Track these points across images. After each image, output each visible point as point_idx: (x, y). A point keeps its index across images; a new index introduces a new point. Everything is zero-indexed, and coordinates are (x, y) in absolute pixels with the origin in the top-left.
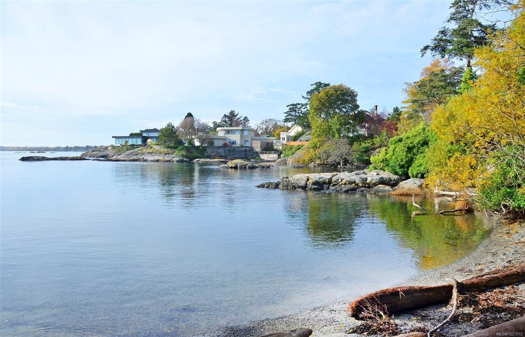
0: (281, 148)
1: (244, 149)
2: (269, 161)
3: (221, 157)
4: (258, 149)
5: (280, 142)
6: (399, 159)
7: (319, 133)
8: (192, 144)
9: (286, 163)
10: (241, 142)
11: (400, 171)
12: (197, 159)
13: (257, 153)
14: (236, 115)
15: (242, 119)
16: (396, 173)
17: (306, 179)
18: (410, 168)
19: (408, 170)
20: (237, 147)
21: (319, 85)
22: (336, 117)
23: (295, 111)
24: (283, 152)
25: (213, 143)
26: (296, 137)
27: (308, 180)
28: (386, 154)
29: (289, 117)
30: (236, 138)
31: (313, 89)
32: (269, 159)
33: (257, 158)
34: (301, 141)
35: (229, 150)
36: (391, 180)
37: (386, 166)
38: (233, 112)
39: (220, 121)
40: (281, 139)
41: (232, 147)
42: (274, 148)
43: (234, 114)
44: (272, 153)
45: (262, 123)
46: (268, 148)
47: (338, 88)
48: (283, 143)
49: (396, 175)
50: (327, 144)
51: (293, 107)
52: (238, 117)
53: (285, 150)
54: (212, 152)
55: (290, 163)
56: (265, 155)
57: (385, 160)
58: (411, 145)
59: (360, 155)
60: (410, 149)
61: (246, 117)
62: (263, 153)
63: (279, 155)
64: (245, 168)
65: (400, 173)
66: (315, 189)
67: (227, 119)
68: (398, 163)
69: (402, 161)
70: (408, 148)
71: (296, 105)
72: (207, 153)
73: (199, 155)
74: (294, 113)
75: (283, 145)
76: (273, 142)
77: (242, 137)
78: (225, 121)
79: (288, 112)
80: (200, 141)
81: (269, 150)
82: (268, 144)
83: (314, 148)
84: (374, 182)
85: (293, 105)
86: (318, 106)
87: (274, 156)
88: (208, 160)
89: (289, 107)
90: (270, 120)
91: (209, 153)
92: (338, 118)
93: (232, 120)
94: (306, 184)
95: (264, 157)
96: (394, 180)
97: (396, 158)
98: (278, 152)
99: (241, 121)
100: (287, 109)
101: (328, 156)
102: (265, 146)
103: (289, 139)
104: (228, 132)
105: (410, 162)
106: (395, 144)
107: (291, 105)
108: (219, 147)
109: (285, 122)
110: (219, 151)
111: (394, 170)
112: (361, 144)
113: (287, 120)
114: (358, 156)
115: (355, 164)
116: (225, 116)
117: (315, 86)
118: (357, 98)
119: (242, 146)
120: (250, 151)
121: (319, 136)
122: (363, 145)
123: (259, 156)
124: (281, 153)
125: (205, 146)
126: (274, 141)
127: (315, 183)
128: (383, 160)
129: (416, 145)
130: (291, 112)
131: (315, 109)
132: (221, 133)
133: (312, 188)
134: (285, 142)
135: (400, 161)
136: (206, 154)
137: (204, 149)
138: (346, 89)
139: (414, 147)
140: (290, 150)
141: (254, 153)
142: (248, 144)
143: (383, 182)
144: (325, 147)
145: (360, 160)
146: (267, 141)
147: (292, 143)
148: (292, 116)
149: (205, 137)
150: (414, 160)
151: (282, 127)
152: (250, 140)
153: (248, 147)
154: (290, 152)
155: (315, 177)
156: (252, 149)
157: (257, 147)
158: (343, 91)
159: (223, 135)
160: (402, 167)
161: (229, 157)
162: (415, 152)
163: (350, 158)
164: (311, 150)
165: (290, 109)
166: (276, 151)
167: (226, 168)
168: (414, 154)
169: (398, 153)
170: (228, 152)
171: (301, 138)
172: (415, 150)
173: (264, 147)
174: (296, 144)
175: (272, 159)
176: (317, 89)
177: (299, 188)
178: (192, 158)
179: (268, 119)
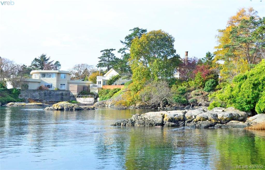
0: (97, 91)
1: (60, 92)
2: (86, 105)
3: (36, 100)
4: (75, 93)
5: (96, 86)
6: (246, 95)
7: (140, 76)
8: (4, 87)
9: (105, 106)
10: (57, 85)
11: (247, 107)
12: (11, 103)
13: (74, 96)
14: (48, 60)
15: (53, 63)
16: (243, 110)
17: (161, 116)
18: (257, 105)
19: (255, 106)
20: (54, 91)
21: (137, 30)
22: (156, 61)
23: (109, 56)
24: (100, 96)
25: (28, 86)
26: (111, 81)
27: (163, 117)
28: (232, 90)
29: (103, 62)
30: (52, 81)
31: (130, 34)
32: (86, 103)
33: (73, 102)
34: (116, 84)
35: (45, 93)
36: (239, 116)
37: (233, 102)
38: (45, 56)
39: (30, 65)
40: (97, 83)
41: (48, 90)
42: (91, 92)
43: (45, 58)
44: (88, 97)
45: (75, 68)
46: (85, 92)
47: (157, 34)
48: (99, 87)
49: (243, 111)
50: (147, 87)
51: (108, 53)
52: (49, 61)
53: (101, 93)
54: (26, 96)
55: (109, 105)
56: (82, 99)
57: (232, 96)
58: (256, 82)
59: (178, 96)
60: (255, 86)
61: (57, 62)
62: (79, 97)
63: (96, 99)
64: (72, 110)
65: (247, 109)
66: (173, 126)
67: (37, 63)
68: (245, 99)
69: (248, 98)
70: (254, 84)
71: (109, 51)
72: (21, 96)
73: (12, 99)
74: (108, 58)
75: (99, 89)
76: (89, 86)
77: (58, 81)
78: (35, 65)
79: (101, 57)
80: (13, 84)
81: (86, 94)
82: (84, 87)
83: (134, 90)
84: (225, 118)
85: (107, 50)
86: (139, 50)
87: (90, 100)
88: (23, 104)
89: (102, 53)
90: (82, 65)
91: (23, 97)
92: (157, 62)
93: (43, 64)
94: (163, 121)
95: (81, 100)
96: (242, 116)
97: (243, 95)
98: (95, 95)
99: (52, 65)
100: (101, 55)
101: (149, 99)
102: (81, 89)
103: (105, 83)
104: (44, 75)
105: (256, 98)
106: (240, 81)
107: (105, 50)
108: (34, 91)
109: (98, 67)
110: (34, 94)
111: (241, 106)
112: (177, 87)
113: (100, 65)
114: (177, 98)
115: (174, 105)
116: (36, 60)
117: (132, 32)
118: (174, 44)
119: (59, 90)
120: (66, 95)
121: (139, 79)
122: (180, 87)
123: (75, 100)
124: (98, 97)
125: (20, 90)
126: (91, 85)
127: (171, 120)
128: (230, 97)
129: (261, 82)
130: (105, 57)
131: (136, 52)
132: (35, 75)
133: (170, 125)
134: (101, 86)
135: (247, 97)
136: (19, 97)
137: (18, 92)
138: (164, 35)
139: (259, 84)
140: (106, 94)
141: (71, 97)
142: (64, 88)
143: (232, 118)
144: (146, 89)
145: (179, 101)
146: (84, 85)
147: (108, 87)
148: (105, 61)
149: (19, 80)
150: (260, 96)
151: (96, 72)
152: (66, 84)
153: (64, 90)
154: (108, 96)
155: (170, 114)
156: (68, 92)
157: (74, 90)
158: (161, 36)
159: (38, 78)
160: (249, 103)
161: (45, 101)
162: (260, 88)
163: (169, 100)
164: (132, 93)
165: (104, 54)
166: (92, 95)
167: (52, 110)
168: (259, 90)
169: (244, 90)
170: (43, 95)
171: (117, 82)
172: (260, 87)
173: (80, 91)
174: (112, 87)
175: (88, 103)
176: (135, 35)
177: (156, 125)
178: (4, 101)
179: (80, 64)
